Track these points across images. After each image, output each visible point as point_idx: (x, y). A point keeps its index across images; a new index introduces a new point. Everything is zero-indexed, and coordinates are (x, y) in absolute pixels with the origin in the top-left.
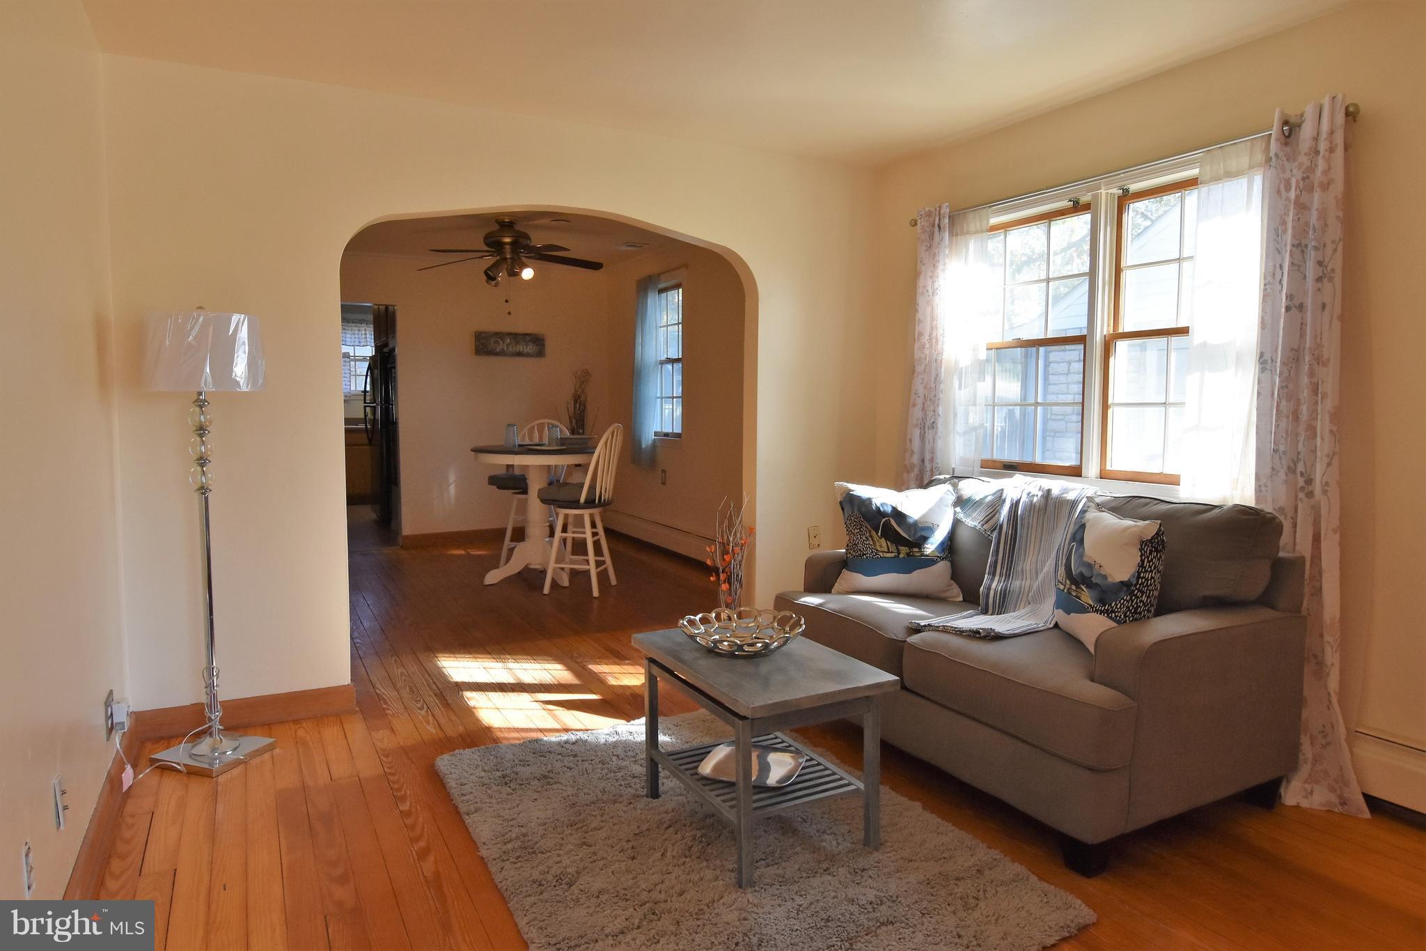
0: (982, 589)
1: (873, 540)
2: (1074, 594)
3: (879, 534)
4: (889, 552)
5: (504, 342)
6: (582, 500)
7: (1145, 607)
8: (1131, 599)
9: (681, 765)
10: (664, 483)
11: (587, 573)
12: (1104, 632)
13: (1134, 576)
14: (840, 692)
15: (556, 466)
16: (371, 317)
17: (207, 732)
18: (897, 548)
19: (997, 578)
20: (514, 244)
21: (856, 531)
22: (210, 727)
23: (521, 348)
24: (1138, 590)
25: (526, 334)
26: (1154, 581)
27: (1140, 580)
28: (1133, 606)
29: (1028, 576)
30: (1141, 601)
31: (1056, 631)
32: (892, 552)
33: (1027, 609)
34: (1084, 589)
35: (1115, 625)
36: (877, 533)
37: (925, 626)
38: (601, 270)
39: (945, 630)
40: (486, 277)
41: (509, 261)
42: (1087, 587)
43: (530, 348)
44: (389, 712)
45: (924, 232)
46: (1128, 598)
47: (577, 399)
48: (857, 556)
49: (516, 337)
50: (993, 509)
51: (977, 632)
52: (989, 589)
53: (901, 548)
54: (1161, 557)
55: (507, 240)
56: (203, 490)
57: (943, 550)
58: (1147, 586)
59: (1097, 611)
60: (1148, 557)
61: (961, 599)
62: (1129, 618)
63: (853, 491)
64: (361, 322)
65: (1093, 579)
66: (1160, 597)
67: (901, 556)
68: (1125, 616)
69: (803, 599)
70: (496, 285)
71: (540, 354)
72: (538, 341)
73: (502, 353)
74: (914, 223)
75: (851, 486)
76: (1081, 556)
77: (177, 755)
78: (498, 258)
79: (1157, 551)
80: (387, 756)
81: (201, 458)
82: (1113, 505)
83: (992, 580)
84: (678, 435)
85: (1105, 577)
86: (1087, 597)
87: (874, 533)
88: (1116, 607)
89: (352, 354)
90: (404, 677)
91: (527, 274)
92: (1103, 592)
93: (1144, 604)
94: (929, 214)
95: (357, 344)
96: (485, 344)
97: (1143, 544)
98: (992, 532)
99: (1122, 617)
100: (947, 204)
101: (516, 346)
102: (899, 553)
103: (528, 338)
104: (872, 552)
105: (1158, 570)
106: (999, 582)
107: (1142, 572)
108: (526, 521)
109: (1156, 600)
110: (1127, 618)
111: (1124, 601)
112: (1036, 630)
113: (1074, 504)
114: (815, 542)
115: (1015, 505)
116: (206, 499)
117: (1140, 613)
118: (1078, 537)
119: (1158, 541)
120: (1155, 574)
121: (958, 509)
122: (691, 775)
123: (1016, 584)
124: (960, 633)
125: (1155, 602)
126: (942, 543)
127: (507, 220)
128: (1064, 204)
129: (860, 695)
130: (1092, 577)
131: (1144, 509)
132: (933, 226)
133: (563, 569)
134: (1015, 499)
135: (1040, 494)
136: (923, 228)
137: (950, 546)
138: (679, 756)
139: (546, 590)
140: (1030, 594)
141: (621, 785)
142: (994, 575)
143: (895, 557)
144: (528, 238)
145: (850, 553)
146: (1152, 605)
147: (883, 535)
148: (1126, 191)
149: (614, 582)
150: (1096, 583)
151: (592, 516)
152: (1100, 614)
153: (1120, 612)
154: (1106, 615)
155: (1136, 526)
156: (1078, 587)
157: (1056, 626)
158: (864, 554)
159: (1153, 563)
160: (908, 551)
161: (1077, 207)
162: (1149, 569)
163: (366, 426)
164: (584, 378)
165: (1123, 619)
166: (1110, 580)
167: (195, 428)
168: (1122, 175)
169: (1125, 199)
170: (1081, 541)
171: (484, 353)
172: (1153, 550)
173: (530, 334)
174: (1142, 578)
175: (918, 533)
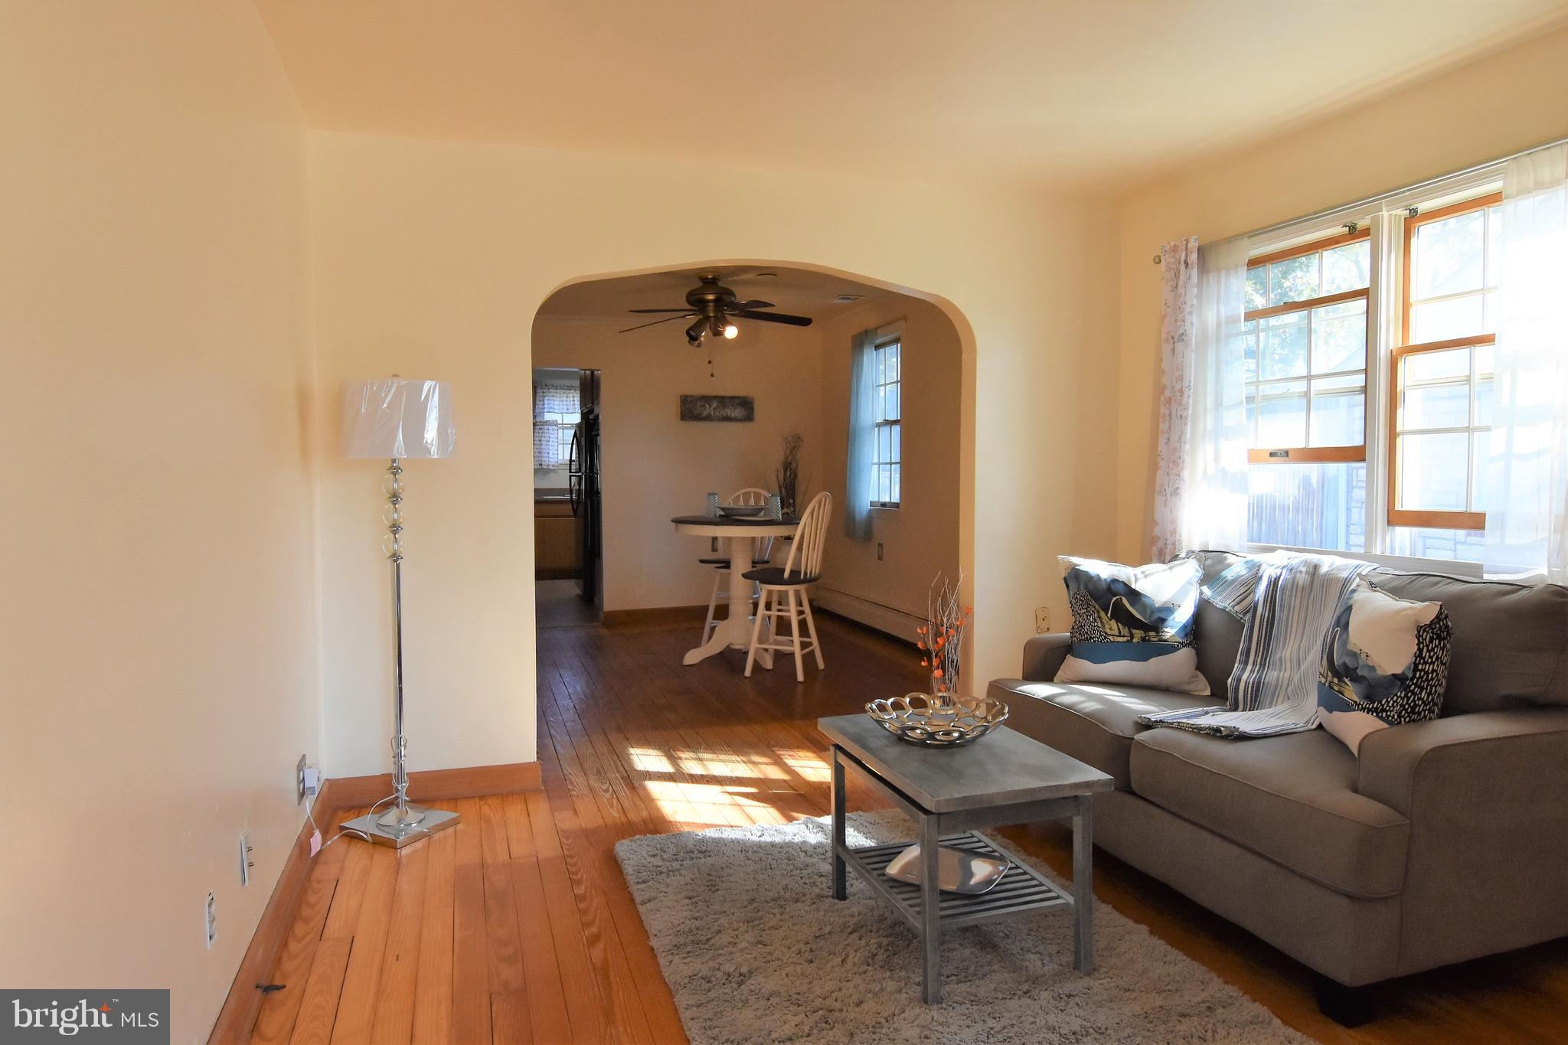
0: (1230, 680)
1: (1102, 622)
2: (1336, 688)
3: (1109, 615)
4: (1120, 636)
5: (710, 406)
6: (786, 575)
7: (1425, 705)
8: (1406, 695)
9: (868, 864)
10: (880, 558)
11: (792, 654)
12: (1371, 733)
13: (1410, 668)
14: (1040, 789)
15: (762, 538)
16: (577, 383)
17: (393, 803)
18: (1130, 632)
19: (1249, 667)
20: (717, 301)
21: (1083, 611)
22: (397, 798)
23: (728, 412)
24: (1416, 685)
25: (734, 397)
26: (1437, 675)
27: (1418, 673)
28: (1409, 705)
29: (1288, 666)
30: (1419, 699)
31: (1320, 732)
32: (1124, 636)
33: (1285, 705)
34: (1348, 683)
35: (1385, 725)
36: (1107, 614)
37: (1156, 722)
38: (810, 326)
39: (1180, 727)
40: (688, 339)
41: (712, 319)
42: (1351, 680)
43: (738, 412)
44: (574, 793)
45: (1169, 270)
46: (1403, 695)
47: (788, 466)
48: (1083, 640)
49: (722, 400)
50: (1248, 587)
51: (1217, 730)
52: (1239, 680)
53: (1134, 631)
54: (1445, 646)
55: (711, 297)
56: (395, 557)
57: (1186, 635)
58: (1427, 680)
59: (1363, 709)
60: (1428, 646)
61: (1208, 692)
62: (1405, 719)
63: (1077, 565)
64: (569, 388)
65: (1358, 671)
66: (1446, 695)
67: (1135, 640)
68: (1399, 716)
69: (1019, 688)
70: (699, 346)
71: (749, 417)
72: (746, 405)
73: (708, 418)
74: (1158, 261)
75: (1075, 560)
76: (1345, 643)
77: (364, 824)
78: (701, 316)
79: (1439, 638)
80: (567, 838)
81: (394, 525)
82: (1394, 584)
83: (1244, 670)
84: (897, 505)
85: (1373, 668)
86: (1351, 692)
87: (1102, 614)
88: (1388, 705)
89: (560, 422)
90: (592, 758)
91: (731, 332)
92: (1371, 686)
93: (1424, 702)
94: (1175, 249)
95: (565, 411)
96: (692, 409)
97: (1421, 631)
98: (1245, 614)
99: (1396, 717)
100: (1196, 237)
101: (723, 410)
102: (1132, 637)
103: (737, 401)
104: (1101, 635)
105: (1441, 662)
106: (1252, 671)
107: (1419, 663)
108: (728, 598)
109: (1442, 698)
110: (1403, 719)
111: (1398, 697)
112: (1293, 731)
113: (1346, 582)
114: (1044, 625)
115: (1274, 583)
116: (398, 566)
117: (1419, 713)
118: (1343, 621)
119: (1440, 627)
120: (1438, 666)
121: (1205, 589)
122: (879, 875)
123: (1271, 676)
124: (1197, 730)
125: (1440, 701)
126: (1185, 626)
127: (710, 277)
128: (1338, 230)
129: (1066, 794)
130: (1357, 668)
131: (1432, 589)
132: (1179, 263)
133: (766, 650)
134: (1274, 576)
135: (1304, 569)
136: (1168, 265)
137: (1196, 630)
138: (868, 854)
139: (748, 673)
140: (1290, 688)
141: (805, 883)
142: (1246, 663)
143: (1128, 641)
144: (731, 294)
145: (1075, 636)
146: (1435, 704)
147: (1113, 616)
148: (1413, 212)
149: (821, 665)
150: (1362, 676)
151: (797, 594)
152: (1368, 713)
153: (1392, 711)
154: (1375, 714)
155: (1411, 608)
156: (1340, 680)
157: (1320, 727)
158: (1091, 638)
159: (1435, 653)
160: (1143, 635)
161: (1354, 233)
162: (1430, 660)
163: (571, 496)
164: (794, 444)
165: (1396, 720)
166: (1379, 672)
167: (389, 495)
168: (1407, 193)
169: (1413, 219)
170: (1346, 626)
171: (690, 418)
172: (1435, 637)
173: (738, 397)
174: (1421, 671)
175: (1156, 616)
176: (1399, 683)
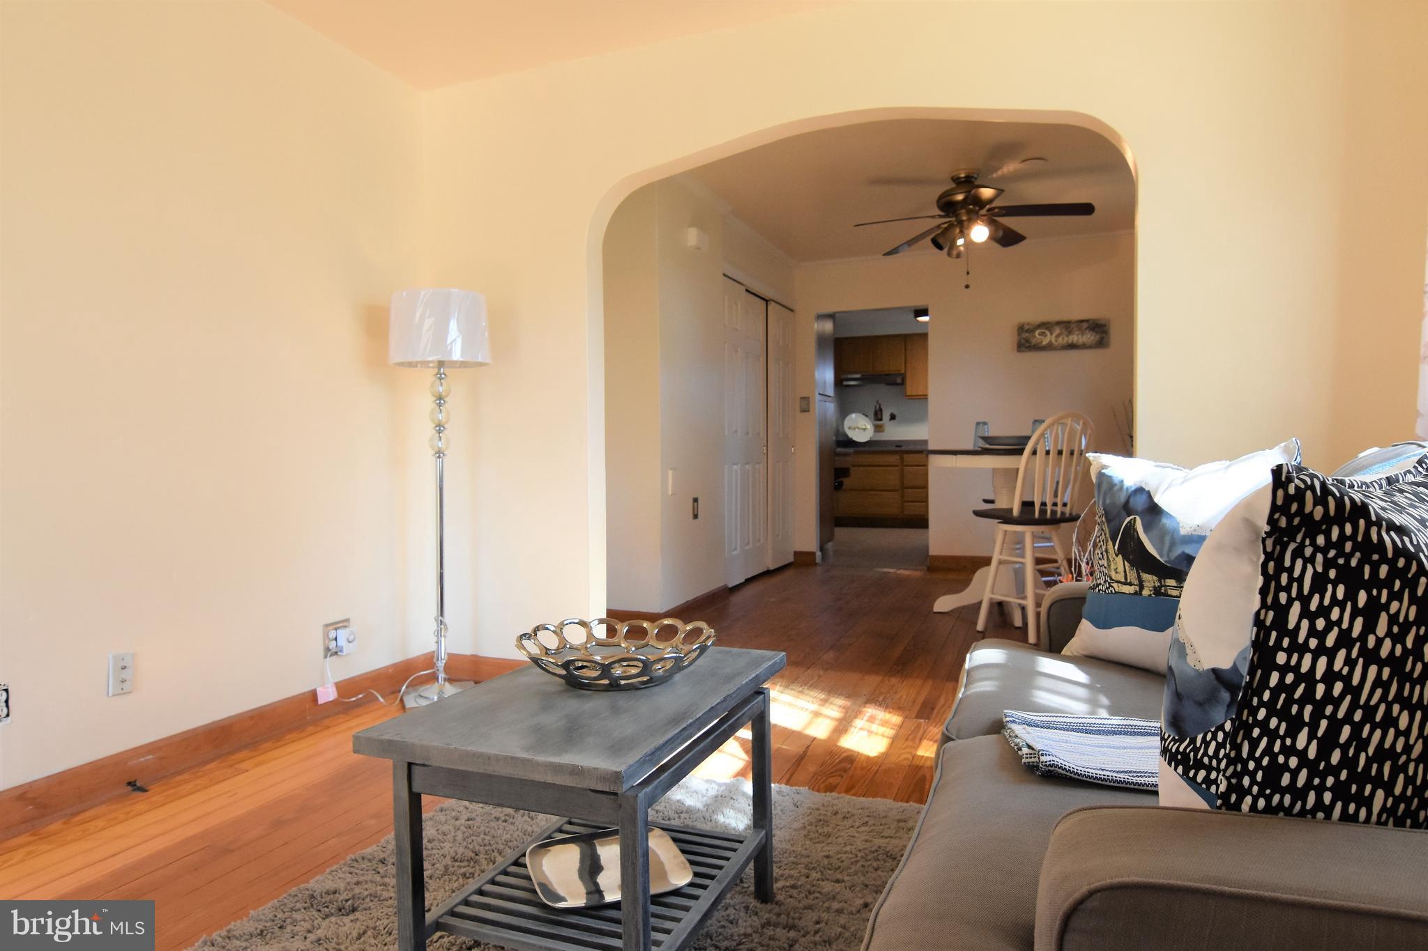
1: (1108, 559)
3: (1116, 547)
4: (1125, 583)
5: (1051, 334)
6: (1016, 511)
17: (433, 678)
18: (1139, 577)
23: (1075, 338)
25: (1082, 321)
32: (1130, 584)
36: (1113, 546)
43: (1089, 338)
49: (1067, 326)
53: (1145, 576)
55: (961, 197)
67: (1146, 592)
72: (1102, 329)
73: (1050, 347)
81: (440, 424)
87: (1110, 545)
91: (977, 233)
96: (1029, 339)
101: (1067, 336)
102: (1141, 587)
103: (1085, 325)
104: (1106, 581)
111: (1226, 735)
127: (963, 175)
139: (981, 625)
143: (1136, 593)
147: (1121, 550)
153: (1218, 769)
158: (1098, 585)
160: (1157, 584)
171: (1026, 347)
172: (1332, 574)
173: (1087, 321)
174: (1284, 670)
175: (1178, 551)
176: (1226, 696)
